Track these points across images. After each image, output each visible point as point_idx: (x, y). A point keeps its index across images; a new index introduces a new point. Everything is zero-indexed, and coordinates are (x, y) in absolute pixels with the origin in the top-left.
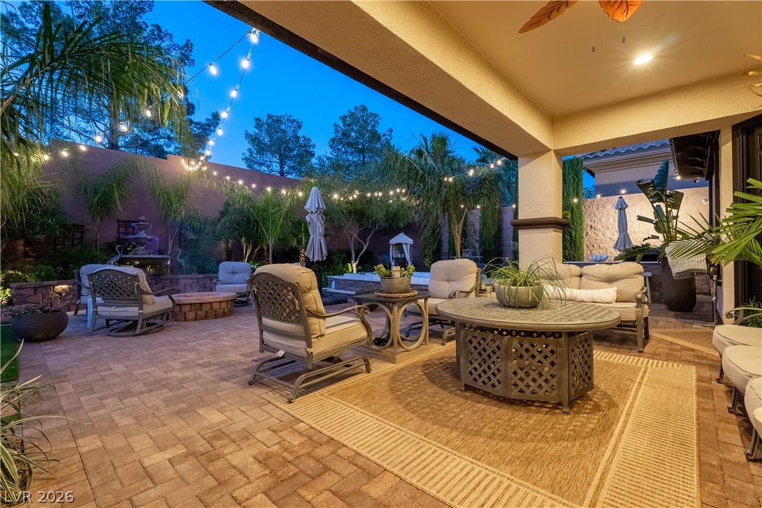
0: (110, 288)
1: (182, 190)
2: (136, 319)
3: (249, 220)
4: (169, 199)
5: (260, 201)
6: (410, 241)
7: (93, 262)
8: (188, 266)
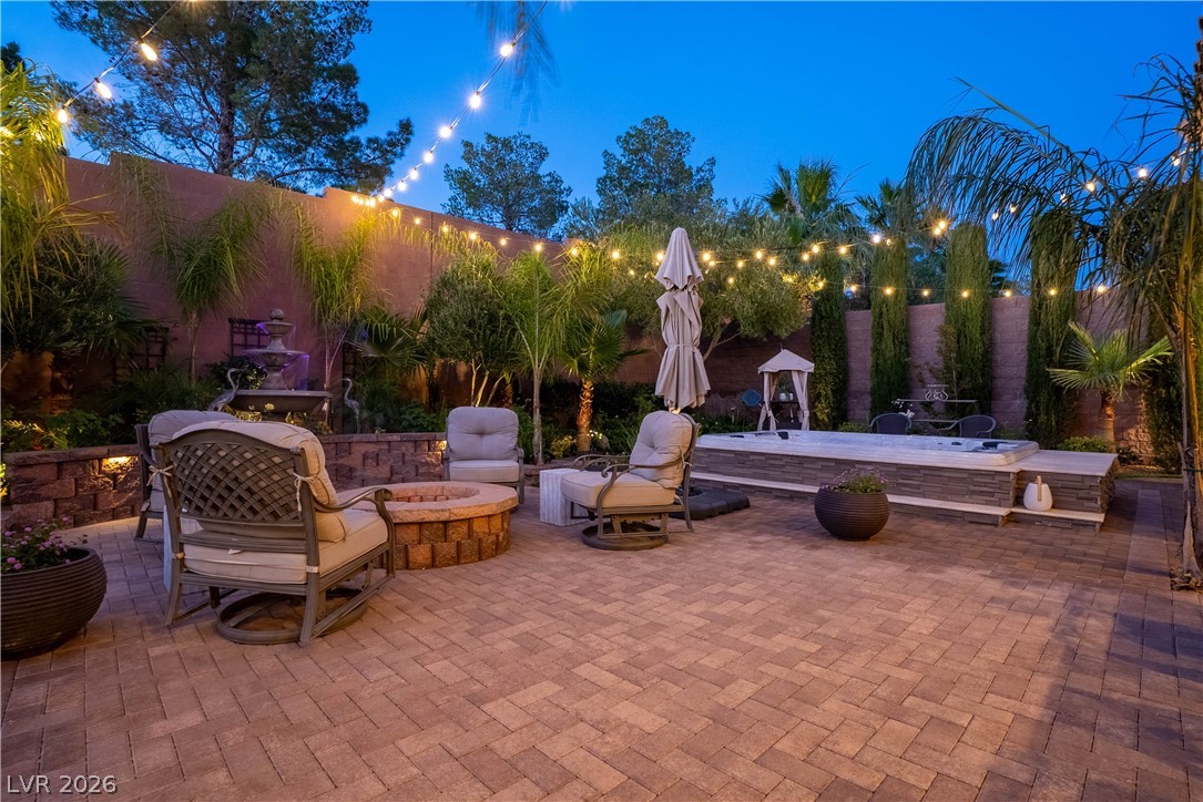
0: (220, 490)
1: (352, 259)
2: (301, 592)
3: (492, 318)
4: (328, 275)
5: (516, 273)
6: (808, 366)
7: (184, 405)
8: (365, 414)
